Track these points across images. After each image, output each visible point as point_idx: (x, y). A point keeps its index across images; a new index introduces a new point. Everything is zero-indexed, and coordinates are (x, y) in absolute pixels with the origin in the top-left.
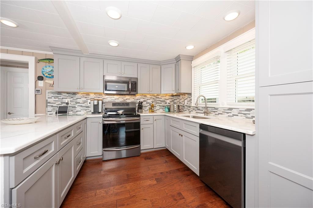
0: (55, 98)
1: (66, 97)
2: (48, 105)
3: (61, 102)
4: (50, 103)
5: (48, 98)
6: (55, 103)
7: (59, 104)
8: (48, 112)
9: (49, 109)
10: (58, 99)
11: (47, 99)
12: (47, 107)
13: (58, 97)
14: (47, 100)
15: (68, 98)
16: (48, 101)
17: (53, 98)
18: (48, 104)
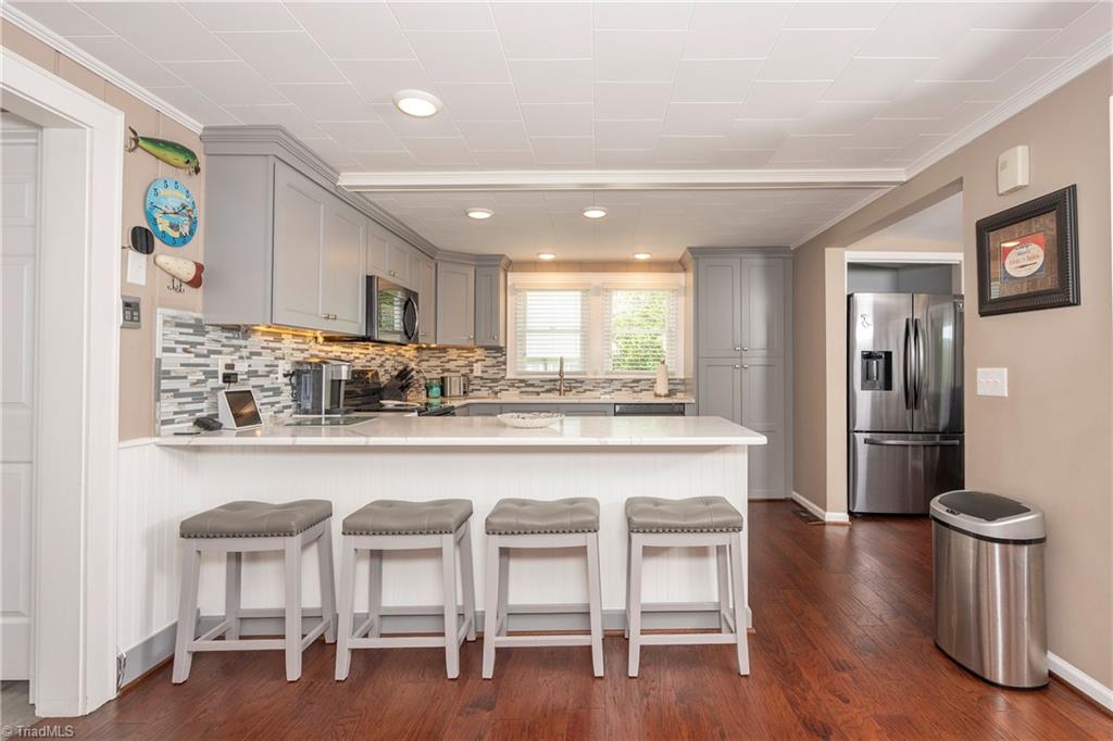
0: (185, 350)
1: (217, 347)
2: (162, 388)
3: (205, 373)
4: (167, 375)
5: (165, 350)
6: (185, 378)
7: (199, 382)
8: (164, 423)
9: (168, 406)
10: (197, 356)
11: (159, 354)
12: (158, 399)
13: (194, 344)
14: (159, 361)
15: (225, 350)
16: (163, 368)
17: (179, 348)
18: (165, 384)
